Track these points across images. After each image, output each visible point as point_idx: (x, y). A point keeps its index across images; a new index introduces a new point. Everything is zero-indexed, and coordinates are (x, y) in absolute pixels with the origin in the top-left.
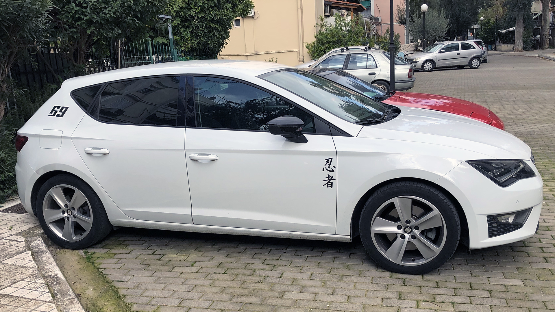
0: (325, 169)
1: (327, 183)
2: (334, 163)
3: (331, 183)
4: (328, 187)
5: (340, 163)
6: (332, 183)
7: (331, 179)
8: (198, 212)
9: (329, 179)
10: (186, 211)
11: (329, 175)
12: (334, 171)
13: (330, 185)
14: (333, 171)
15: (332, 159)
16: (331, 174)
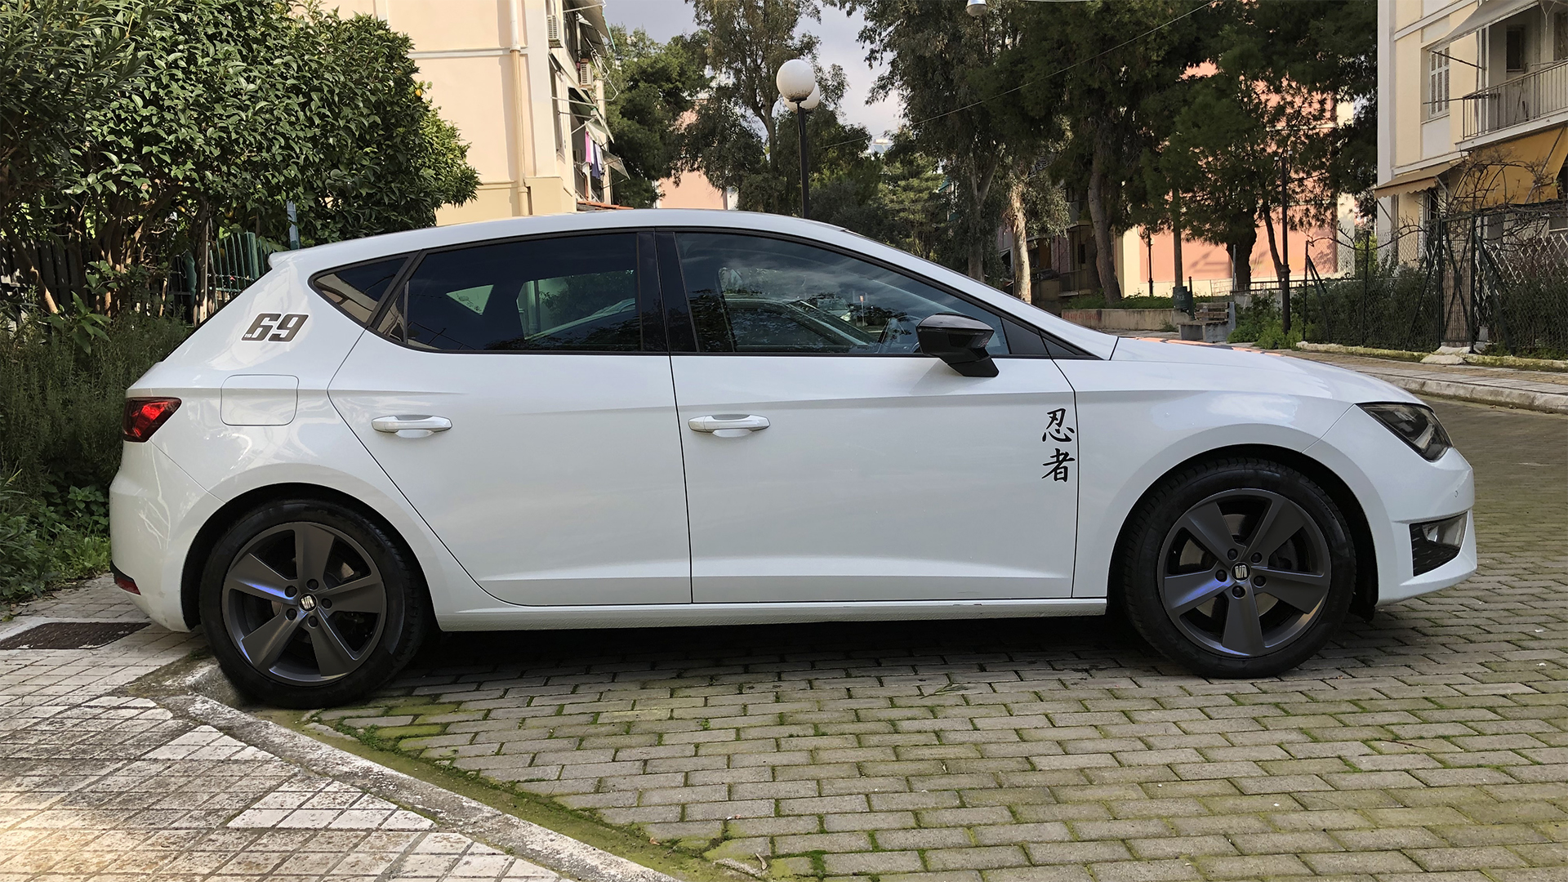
0: (1048, 435)
1: (1055, 470)
2: (1069, 421)
3: (1063, 470)
4: (1056, 479)
5: (1086, 416)
6: (1066, 468)
7: (1064, 460)
8: (706, 568)
9: (1058, 459)
10: (677, 569)
11: (1058, 450)
12: (1070, 440)
13: (1062, 475)
14: (1068, 439)
15: (1063, 411)
16: (1064, 447)
